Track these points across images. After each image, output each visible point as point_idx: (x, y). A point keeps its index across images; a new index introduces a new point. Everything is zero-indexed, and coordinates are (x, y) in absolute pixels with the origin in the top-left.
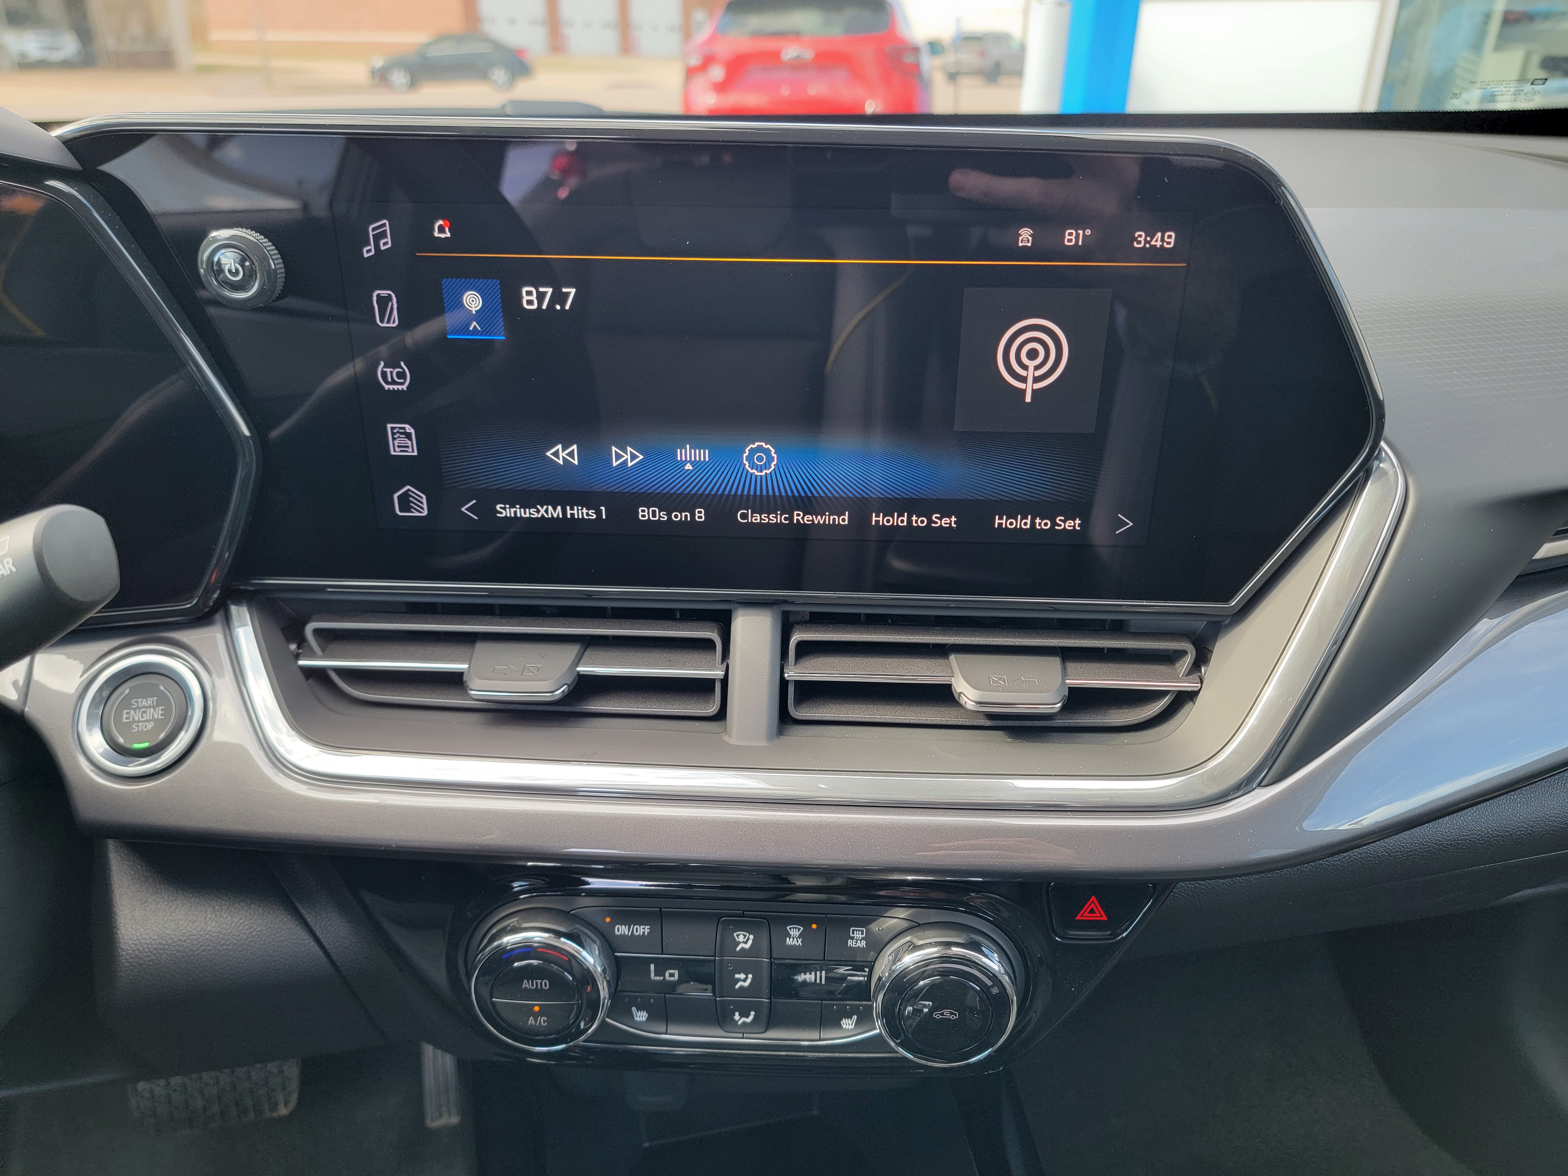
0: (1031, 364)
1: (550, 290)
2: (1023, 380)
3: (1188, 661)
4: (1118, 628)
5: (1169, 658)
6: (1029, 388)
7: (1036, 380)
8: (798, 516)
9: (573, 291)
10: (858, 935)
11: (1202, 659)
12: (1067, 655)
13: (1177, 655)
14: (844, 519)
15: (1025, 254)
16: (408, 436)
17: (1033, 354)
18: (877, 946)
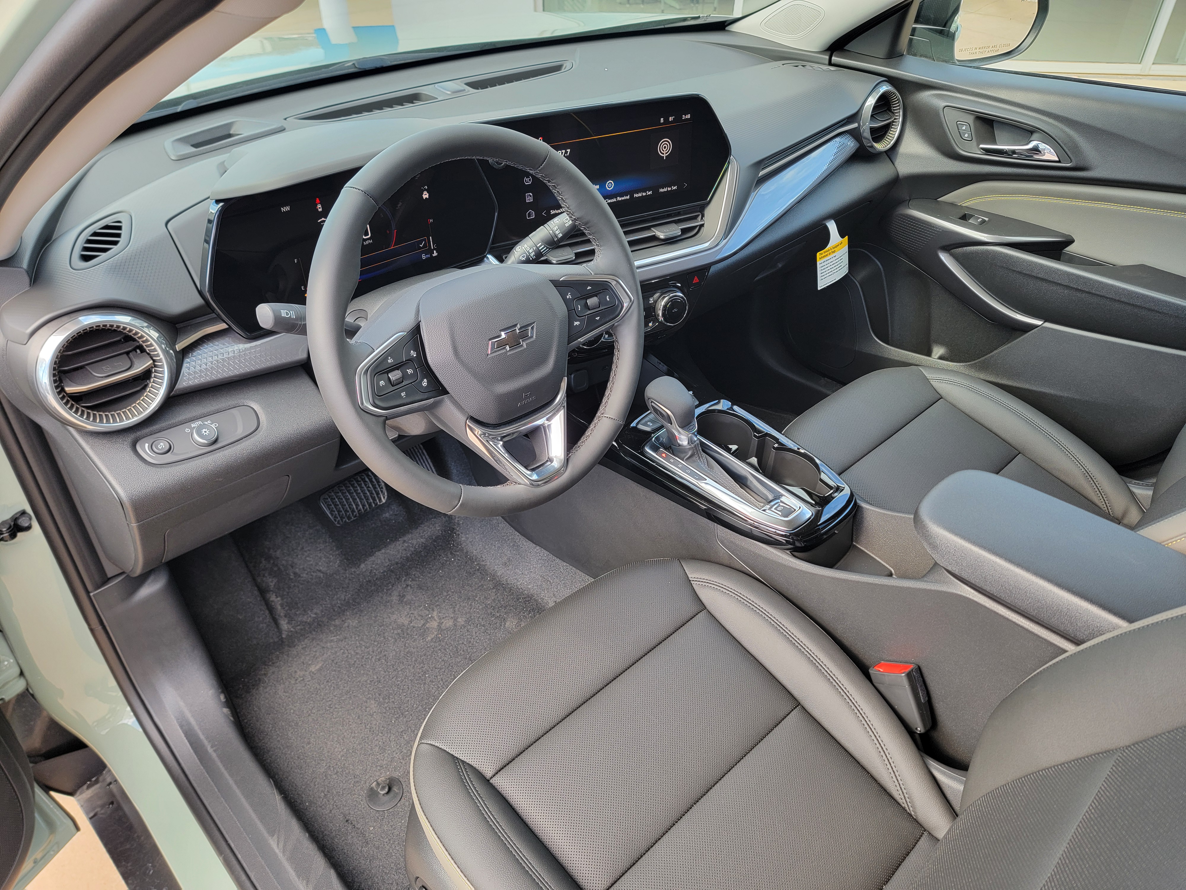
0: (665, 150)
1: (564, 151)
2: (663, 154)
3: (700, 216)
4: (679, 214)
5: (695, 218)
6: (665, 156)
7: (666, 153)
8: (619, 199)
9: (569, 150)
10: (651, 300)
11: (703, 216)
12: (676, 222)
13: (697, 216)
14: (628, 197)
15: (662, 124)
16: (531, 196)
17: (665, 147)
18: (656, 302)
